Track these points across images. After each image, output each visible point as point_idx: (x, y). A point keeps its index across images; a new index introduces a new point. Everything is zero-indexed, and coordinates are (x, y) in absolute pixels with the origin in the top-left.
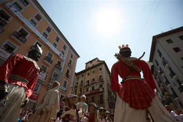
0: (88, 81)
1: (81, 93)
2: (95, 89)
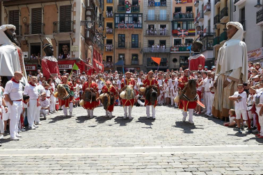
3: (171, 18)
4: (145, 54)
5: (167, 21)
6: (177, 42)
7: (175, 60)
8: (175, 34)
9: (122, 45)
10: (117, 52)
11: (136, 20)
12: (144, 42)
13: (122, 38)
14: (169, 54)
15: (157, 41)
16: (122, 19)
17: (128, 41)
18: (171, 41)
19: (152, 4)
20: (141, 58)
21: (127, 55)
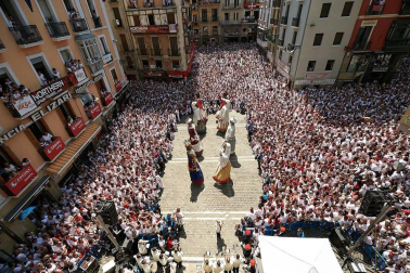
1: (121, 25)
2: (157, 22)
4: (223, 26)
6: (248, 14)
7: (245, 30)
8: (246, 8)
9: (205, 20)
10: (201, 25)
12: (221, 15)
13: (204, 12)
14: (239, 25)
15: (231, 17)
17: (210, 15)
18: (242, 13)
20: (219, 29)
21: (209, 28)
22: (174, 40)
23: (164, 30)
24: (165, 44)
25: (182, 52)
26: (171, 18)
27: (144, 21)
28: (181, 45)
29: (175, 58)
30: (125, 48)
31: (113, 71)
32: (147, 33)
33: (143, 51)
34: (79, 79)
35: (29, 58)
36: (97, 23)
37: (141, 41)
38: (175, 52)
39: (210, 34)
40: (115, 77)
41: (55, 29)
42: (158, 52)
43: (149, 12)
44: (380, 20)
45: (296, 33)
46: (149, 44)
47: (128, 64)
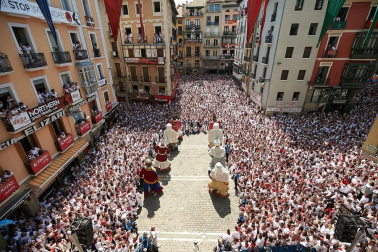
0: (128, 31)
1: (117, 56)
2: (148, 55)
3: (221, 35)
4: (204, 61)
5: (219, 36)
6: (225, 52)
7: (222, 64)
8: (223, 47)
9: (189, 55)
10: (186, 59)
11: (198, 36)
12: (203, 52)
13: (189, 49)
14: (218, 61)
15: (211, 53)
16: (189, 36)
17: (193, 51)
18: (220, 51)
19: (209, 24)
20: (201, 63)
21: (192, 61)
22: (162, 70)
23: (154, 61)
24: (153, 73)
25: (168, 80)
26: (160, 53)
27: (137, 54)
28: (168, 74)
29: (162, 85)
30: (118, 74)
31: (106, 94)
32: (139, 63)
33: (134, 78)
34: (74, 99)
35: (32, 80)
36: (97, 53)
37: (133, 70)
38: (162, 79)
39: (193, 66)
40: (107, 99)
41: (60, 57)
42: (147, 79)
43: (142, 47)
44: (334, 61)
45: (266, 69)
46: (140, 72)
47: (120, 87)
